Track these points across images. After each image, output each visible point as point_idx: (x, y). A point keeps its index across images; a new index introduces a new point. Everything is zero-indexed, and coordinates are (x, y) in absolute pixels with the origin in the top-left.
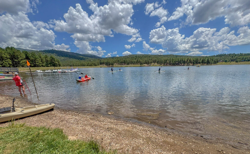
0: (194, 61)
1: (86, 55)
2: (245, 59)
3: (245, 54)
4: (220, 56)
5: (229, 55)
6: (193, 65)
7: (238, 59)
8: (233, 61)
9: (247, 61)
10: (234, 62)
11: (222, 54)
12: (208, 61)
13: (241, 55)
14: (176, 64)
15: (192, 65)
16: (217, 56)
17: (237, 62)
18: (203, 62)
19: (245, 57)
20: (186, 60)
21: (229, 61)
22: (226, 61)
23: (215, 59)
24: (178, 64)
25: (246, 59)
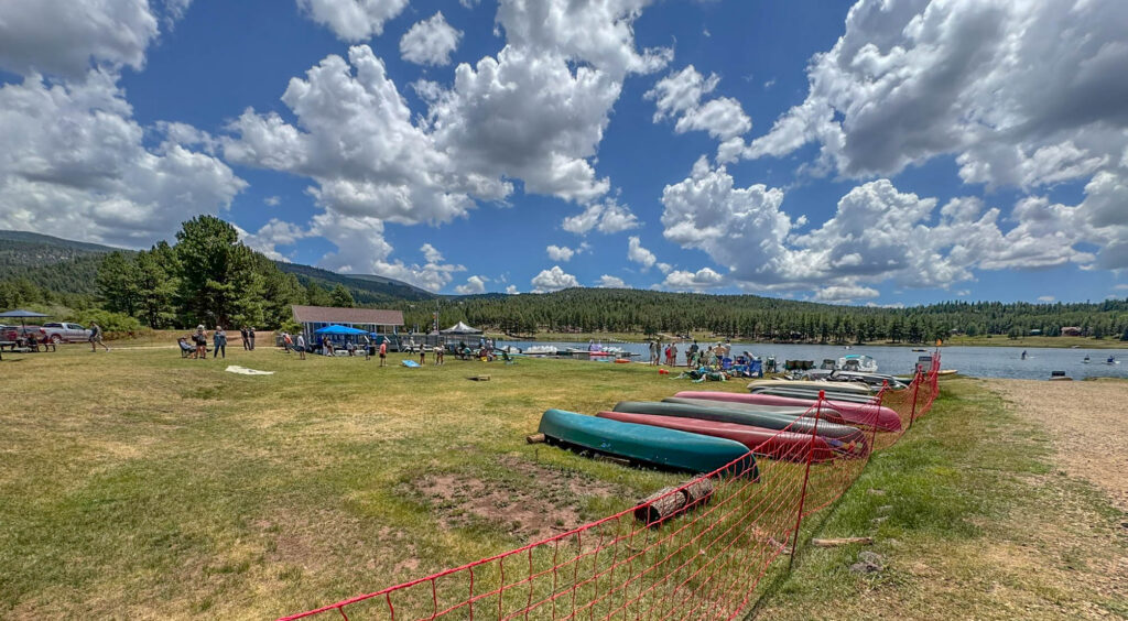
0: (861, 326)
1: (366, 279)
2: (1042, 328)
3: (1038, 307)
4: (950, 308)
5: (980, 307)
6: (859, 344)
7: (1018, 327)
8: (998, 333)
9: (1048, 335)
10: (1004, 338)
11: (954, 302)
12: (914, 330)
13: (1024, 309)
14: (793, 336)
15: (855, 344)
16: (937, 309)
17: (1013, 336)
18: (895, 332)
19: (1040, 319)
20: (831, 324)
21: (982, 334)
22: (971, 333)
23: (938, 320)
24: (798, 337)
25: (1046, 329)
